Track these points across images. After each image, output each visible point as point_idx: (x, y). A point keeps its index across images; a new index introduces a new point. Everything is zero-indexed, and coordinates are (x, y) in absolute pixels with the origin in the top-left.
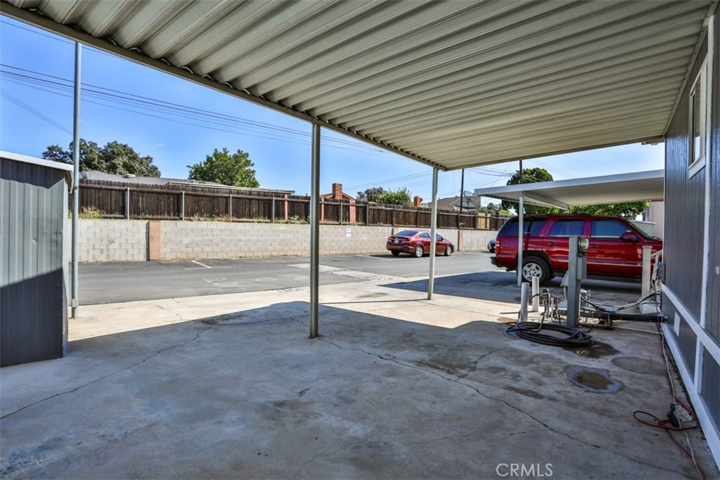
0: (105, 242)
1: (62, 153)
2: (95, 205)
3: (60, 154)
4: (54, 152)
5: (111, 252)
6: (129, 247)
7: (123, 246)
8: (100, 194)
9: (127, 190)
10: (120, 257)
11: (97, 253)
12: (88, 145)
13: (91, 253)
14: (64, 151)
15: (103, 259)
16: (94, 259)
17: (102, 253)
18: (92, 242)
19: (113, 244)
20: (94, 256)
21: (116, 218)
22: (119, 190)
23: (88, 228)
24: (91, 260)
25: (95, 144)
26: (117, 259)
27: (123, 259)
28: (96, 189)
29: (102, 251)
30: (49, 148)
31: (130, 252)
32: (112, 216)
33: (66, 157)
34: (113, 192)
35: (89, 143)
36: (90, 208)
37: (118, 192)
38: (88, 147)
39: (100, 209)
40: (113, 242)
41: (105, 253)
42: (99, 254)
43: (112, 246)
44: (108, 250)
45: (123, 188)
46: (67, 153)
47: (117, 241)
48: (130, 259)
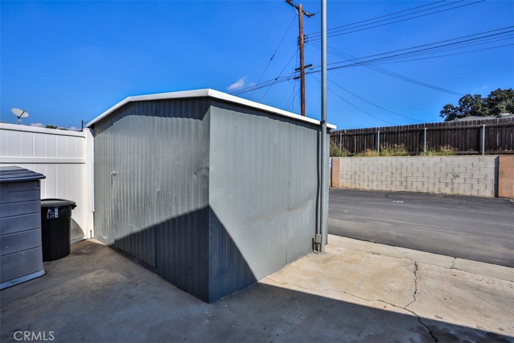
0: (450, 176)
1: (454, 109)
2: (451, 144)
3: (452, 110)
4: (448, 109)
5: (456, 186)
6: (475, 182)
7: (468, 181)
8: (456, 134)
9: (482, 127)
10: (465, 191)
11: (443, 186)
12: (474, 98)
13: (437, 186)
14: (455, 107)
15: (448, 191)
16: (439, 191)
17: (446, 186)
18: (438, 176)
19: (457, 178)
20: (440, 188)
21: (470, 154)
22: (474, 128)
23: (435, 164)
24: (437, 192)
25: (480, 96)
26: (461, 192)
27: (468, 193)
28: (451, 130)
29: (447, 185)
30: (445, 107)
31: (476, 187)
32: (466, 152)
33: (457, 111)
34: (468, 130)
35: (474, 95)
36: (445, 147)
37: (473, 130)
38: (473, 100)
39: (454, 147)
40: (458, 176)
41: (450, 186)
42: (445, 187)
43: (456, 181)
44: (453, 184)
45: (479, 126)
46: (457, 108)
47: (462, 176)
48: (475, 193)
